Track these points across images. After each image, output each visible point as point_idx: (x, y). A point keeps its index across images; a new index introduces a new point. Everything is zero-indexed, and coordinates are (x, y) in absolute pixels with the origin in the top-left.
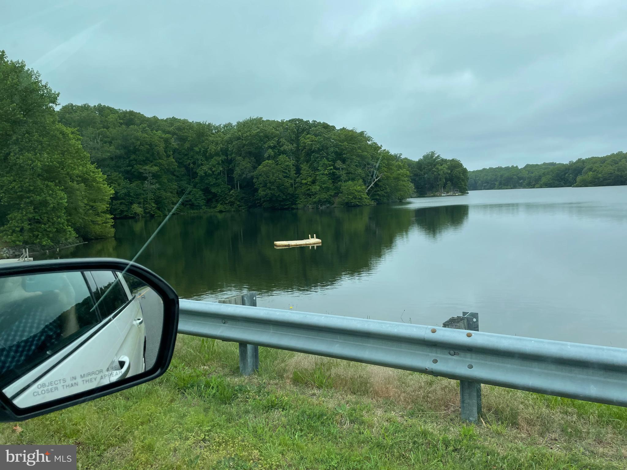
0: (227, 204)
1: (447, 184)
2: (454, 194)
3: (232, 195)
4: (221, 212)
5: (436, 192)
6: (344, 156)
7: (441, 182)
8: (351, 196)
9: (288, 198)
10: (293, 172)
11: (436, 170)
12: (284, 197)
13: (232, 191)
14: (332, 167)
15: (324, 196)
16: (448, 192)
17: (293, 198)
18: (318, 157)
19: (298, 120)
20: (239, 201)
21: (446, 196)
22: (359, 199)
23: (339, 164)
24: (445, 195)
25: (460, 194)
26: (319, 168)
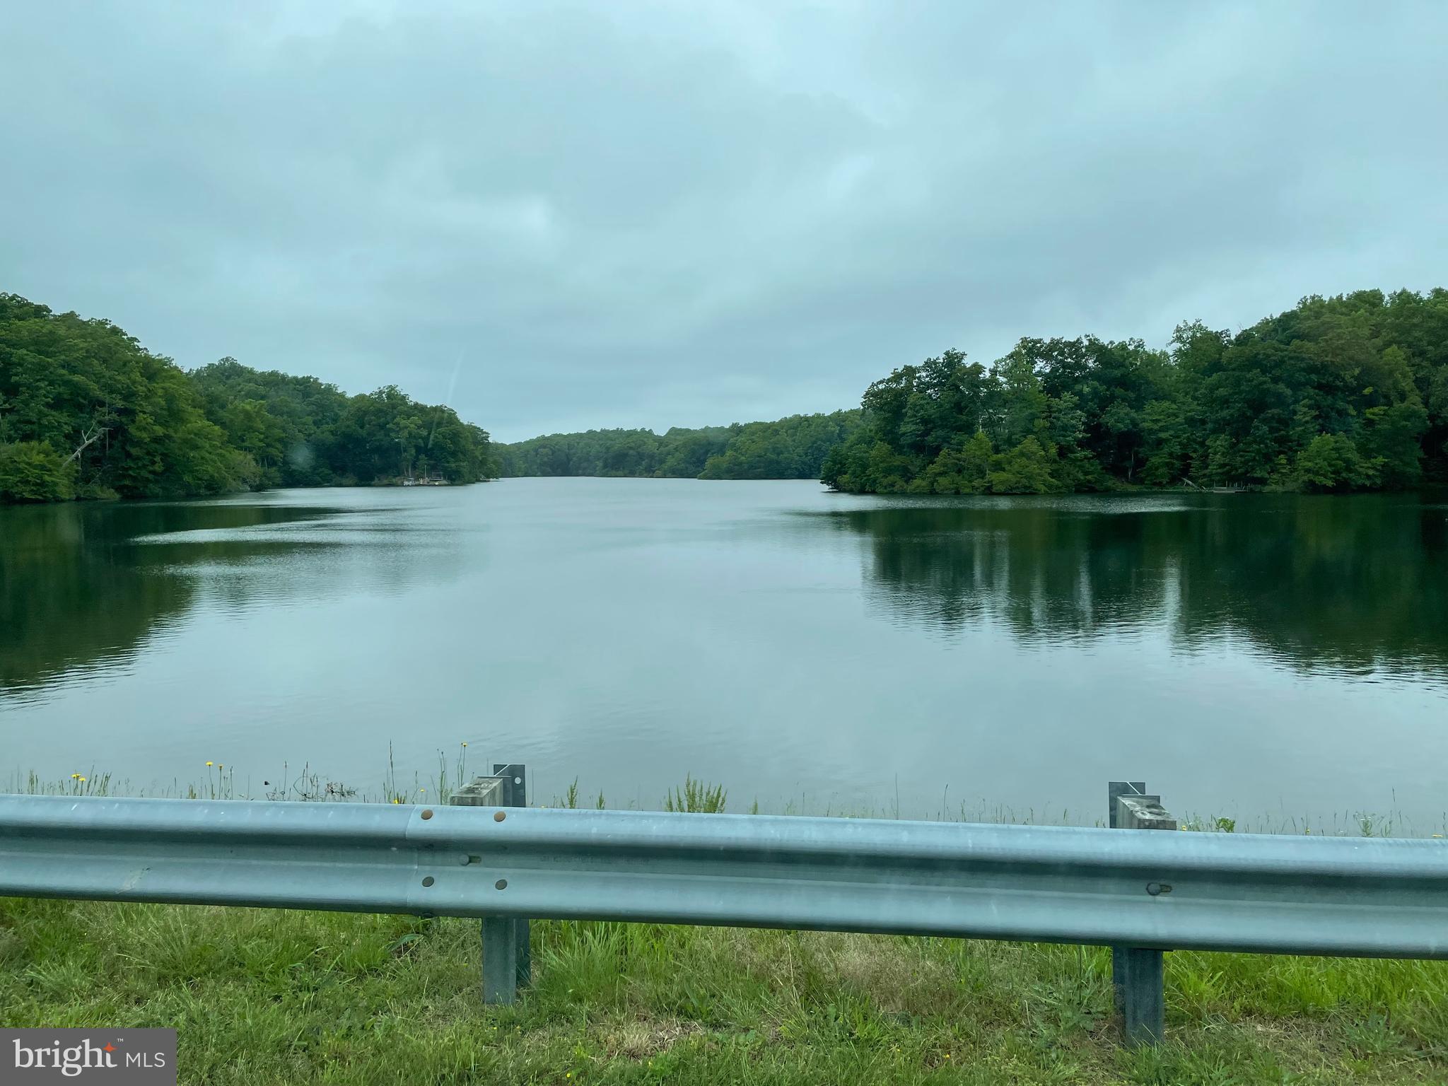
1: (418, 460)
2: (431, 483)
7: (406, 454)
8: (16, 476)
11: (394, 427)
16: (417, 479)
21: (412, 486)
22: (37, 484)
24: (410, 483)
25: (445, 482)
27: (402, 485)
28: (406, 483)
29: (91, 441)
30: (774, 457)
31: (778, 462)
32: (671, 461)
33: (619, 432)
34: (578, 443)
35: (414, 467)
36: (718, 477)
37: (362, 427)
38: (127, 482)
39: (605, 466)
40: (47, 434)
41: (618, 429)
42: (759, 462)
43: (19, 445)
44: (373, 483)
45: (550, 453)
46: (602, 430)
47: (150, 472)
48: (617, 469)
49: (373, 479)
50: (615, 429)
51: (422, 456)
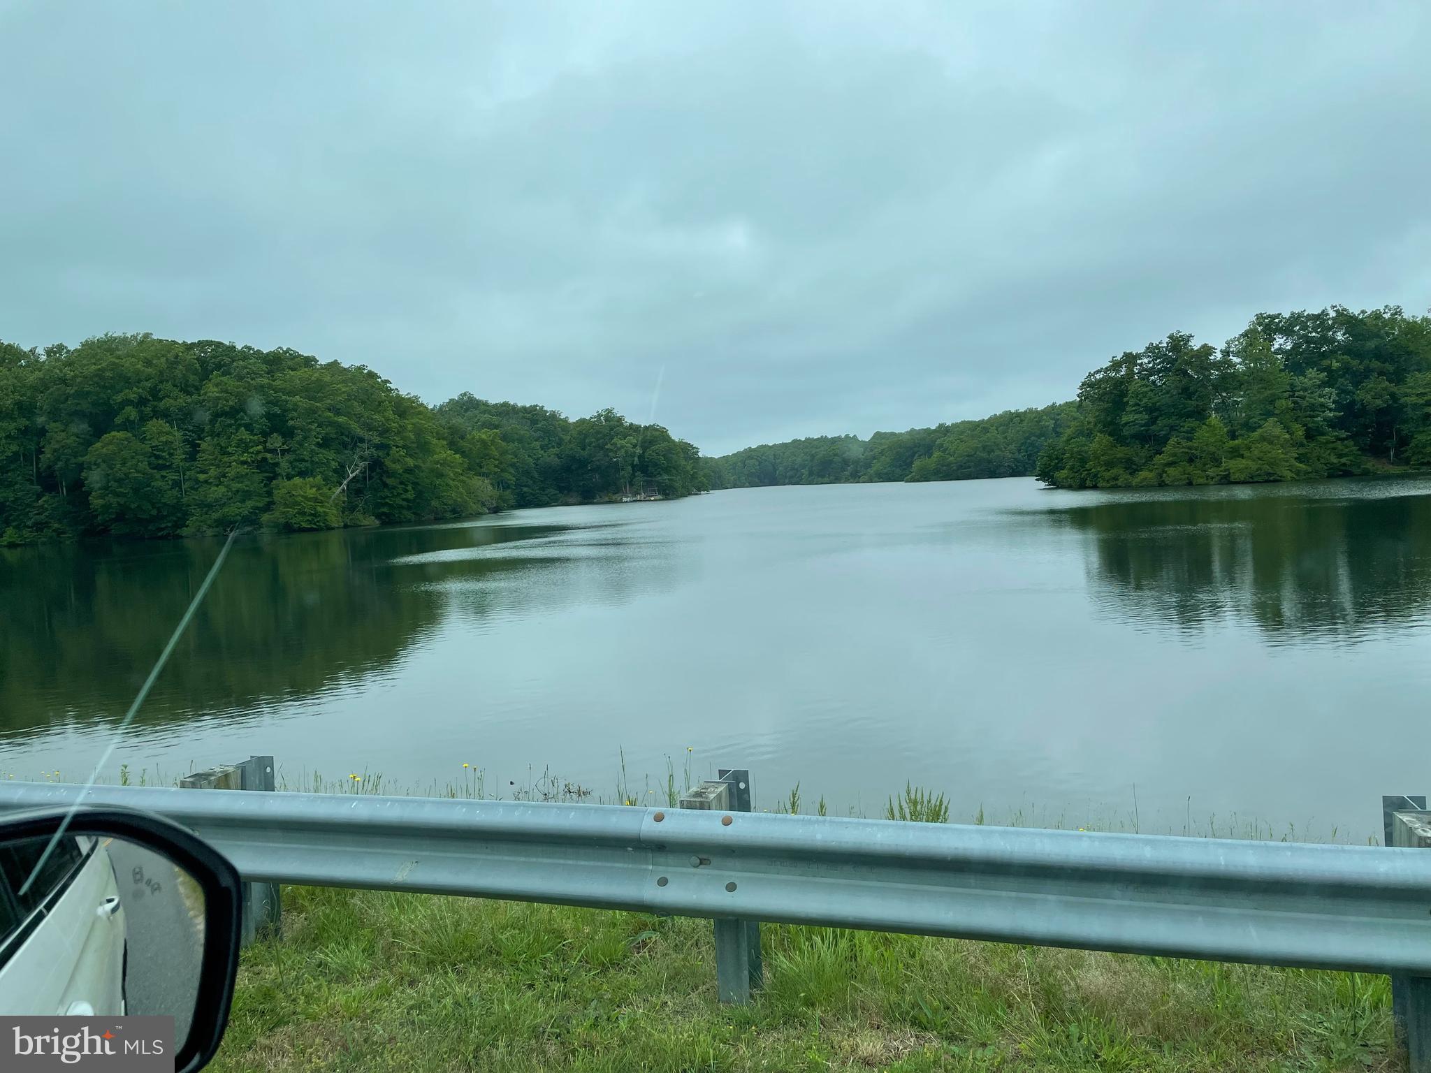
0: (32, 527)
1: (635, 477)
2: (648, 498)
3: (42, 506)
4: (12, 546)
5: (614, 494)
6: (291, 423)
7: (623, 472)
8: (294, 509)
9: (165, 513)
10: (179, 457)
11: (612, 447)
12: (154, 512)
13: (44, 499)
14: (260, 447)
15: (236, 509)
16: (635, 494)
17: (180, 514)
18: (230, 426)
19: (210, 343)
20: (60, 521)
21: (631, 502)
22: (312, 514)
23: (276, 441)
24: (628, 499)
25: (660, 497)
26: (230, 449)
27: (621, 502)
28: (625, 499)
29: (354, 474)
30: (984, 455)
31: (990, 462)
32: (877, 466)
33: (823, 440)
34: (784, 453)
35: (631, 484)
36: (927, 480)
37: (584, 449)
38: (385, 510)
39: (811, 473)
40: (318, 470)
41: (822, 436)
42: (968, 461)
43: (297, 480)
44: (595, 501)
45: (757, 463)
46: (806, 439)
47: (403, 500)
48: (823, 476)
49: (594, 497)
50: (819, 437)
51: (638, 473)
